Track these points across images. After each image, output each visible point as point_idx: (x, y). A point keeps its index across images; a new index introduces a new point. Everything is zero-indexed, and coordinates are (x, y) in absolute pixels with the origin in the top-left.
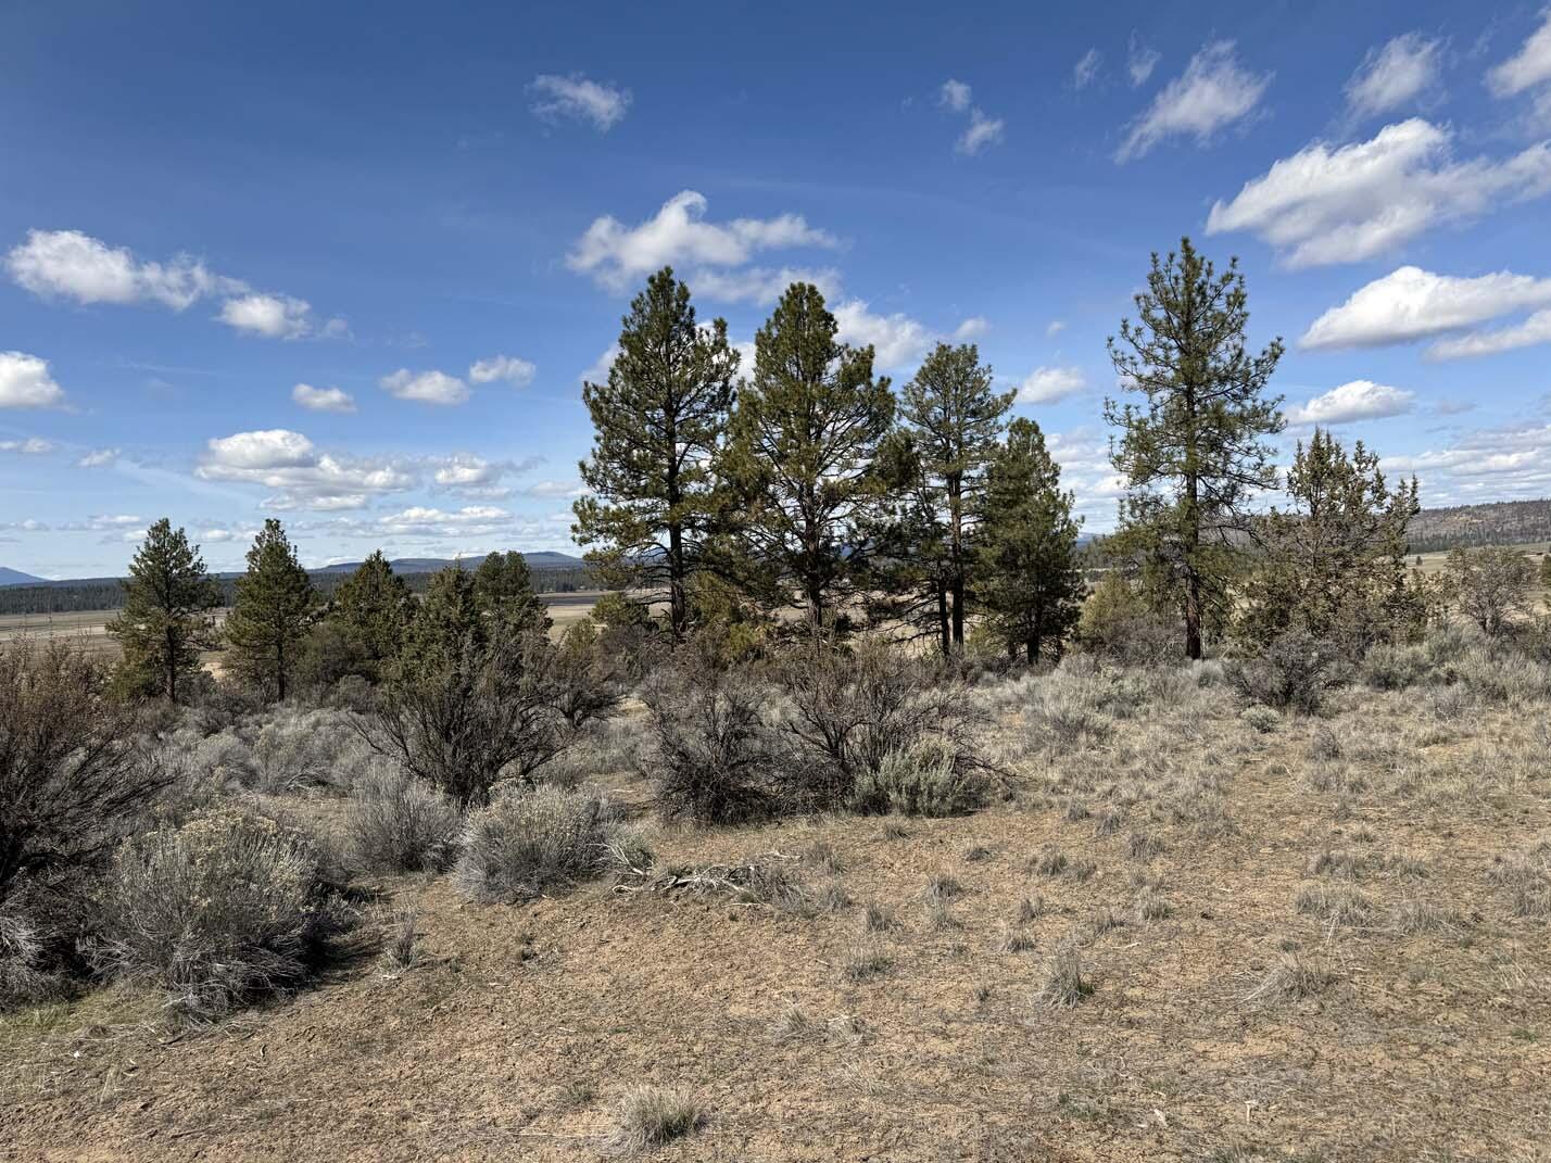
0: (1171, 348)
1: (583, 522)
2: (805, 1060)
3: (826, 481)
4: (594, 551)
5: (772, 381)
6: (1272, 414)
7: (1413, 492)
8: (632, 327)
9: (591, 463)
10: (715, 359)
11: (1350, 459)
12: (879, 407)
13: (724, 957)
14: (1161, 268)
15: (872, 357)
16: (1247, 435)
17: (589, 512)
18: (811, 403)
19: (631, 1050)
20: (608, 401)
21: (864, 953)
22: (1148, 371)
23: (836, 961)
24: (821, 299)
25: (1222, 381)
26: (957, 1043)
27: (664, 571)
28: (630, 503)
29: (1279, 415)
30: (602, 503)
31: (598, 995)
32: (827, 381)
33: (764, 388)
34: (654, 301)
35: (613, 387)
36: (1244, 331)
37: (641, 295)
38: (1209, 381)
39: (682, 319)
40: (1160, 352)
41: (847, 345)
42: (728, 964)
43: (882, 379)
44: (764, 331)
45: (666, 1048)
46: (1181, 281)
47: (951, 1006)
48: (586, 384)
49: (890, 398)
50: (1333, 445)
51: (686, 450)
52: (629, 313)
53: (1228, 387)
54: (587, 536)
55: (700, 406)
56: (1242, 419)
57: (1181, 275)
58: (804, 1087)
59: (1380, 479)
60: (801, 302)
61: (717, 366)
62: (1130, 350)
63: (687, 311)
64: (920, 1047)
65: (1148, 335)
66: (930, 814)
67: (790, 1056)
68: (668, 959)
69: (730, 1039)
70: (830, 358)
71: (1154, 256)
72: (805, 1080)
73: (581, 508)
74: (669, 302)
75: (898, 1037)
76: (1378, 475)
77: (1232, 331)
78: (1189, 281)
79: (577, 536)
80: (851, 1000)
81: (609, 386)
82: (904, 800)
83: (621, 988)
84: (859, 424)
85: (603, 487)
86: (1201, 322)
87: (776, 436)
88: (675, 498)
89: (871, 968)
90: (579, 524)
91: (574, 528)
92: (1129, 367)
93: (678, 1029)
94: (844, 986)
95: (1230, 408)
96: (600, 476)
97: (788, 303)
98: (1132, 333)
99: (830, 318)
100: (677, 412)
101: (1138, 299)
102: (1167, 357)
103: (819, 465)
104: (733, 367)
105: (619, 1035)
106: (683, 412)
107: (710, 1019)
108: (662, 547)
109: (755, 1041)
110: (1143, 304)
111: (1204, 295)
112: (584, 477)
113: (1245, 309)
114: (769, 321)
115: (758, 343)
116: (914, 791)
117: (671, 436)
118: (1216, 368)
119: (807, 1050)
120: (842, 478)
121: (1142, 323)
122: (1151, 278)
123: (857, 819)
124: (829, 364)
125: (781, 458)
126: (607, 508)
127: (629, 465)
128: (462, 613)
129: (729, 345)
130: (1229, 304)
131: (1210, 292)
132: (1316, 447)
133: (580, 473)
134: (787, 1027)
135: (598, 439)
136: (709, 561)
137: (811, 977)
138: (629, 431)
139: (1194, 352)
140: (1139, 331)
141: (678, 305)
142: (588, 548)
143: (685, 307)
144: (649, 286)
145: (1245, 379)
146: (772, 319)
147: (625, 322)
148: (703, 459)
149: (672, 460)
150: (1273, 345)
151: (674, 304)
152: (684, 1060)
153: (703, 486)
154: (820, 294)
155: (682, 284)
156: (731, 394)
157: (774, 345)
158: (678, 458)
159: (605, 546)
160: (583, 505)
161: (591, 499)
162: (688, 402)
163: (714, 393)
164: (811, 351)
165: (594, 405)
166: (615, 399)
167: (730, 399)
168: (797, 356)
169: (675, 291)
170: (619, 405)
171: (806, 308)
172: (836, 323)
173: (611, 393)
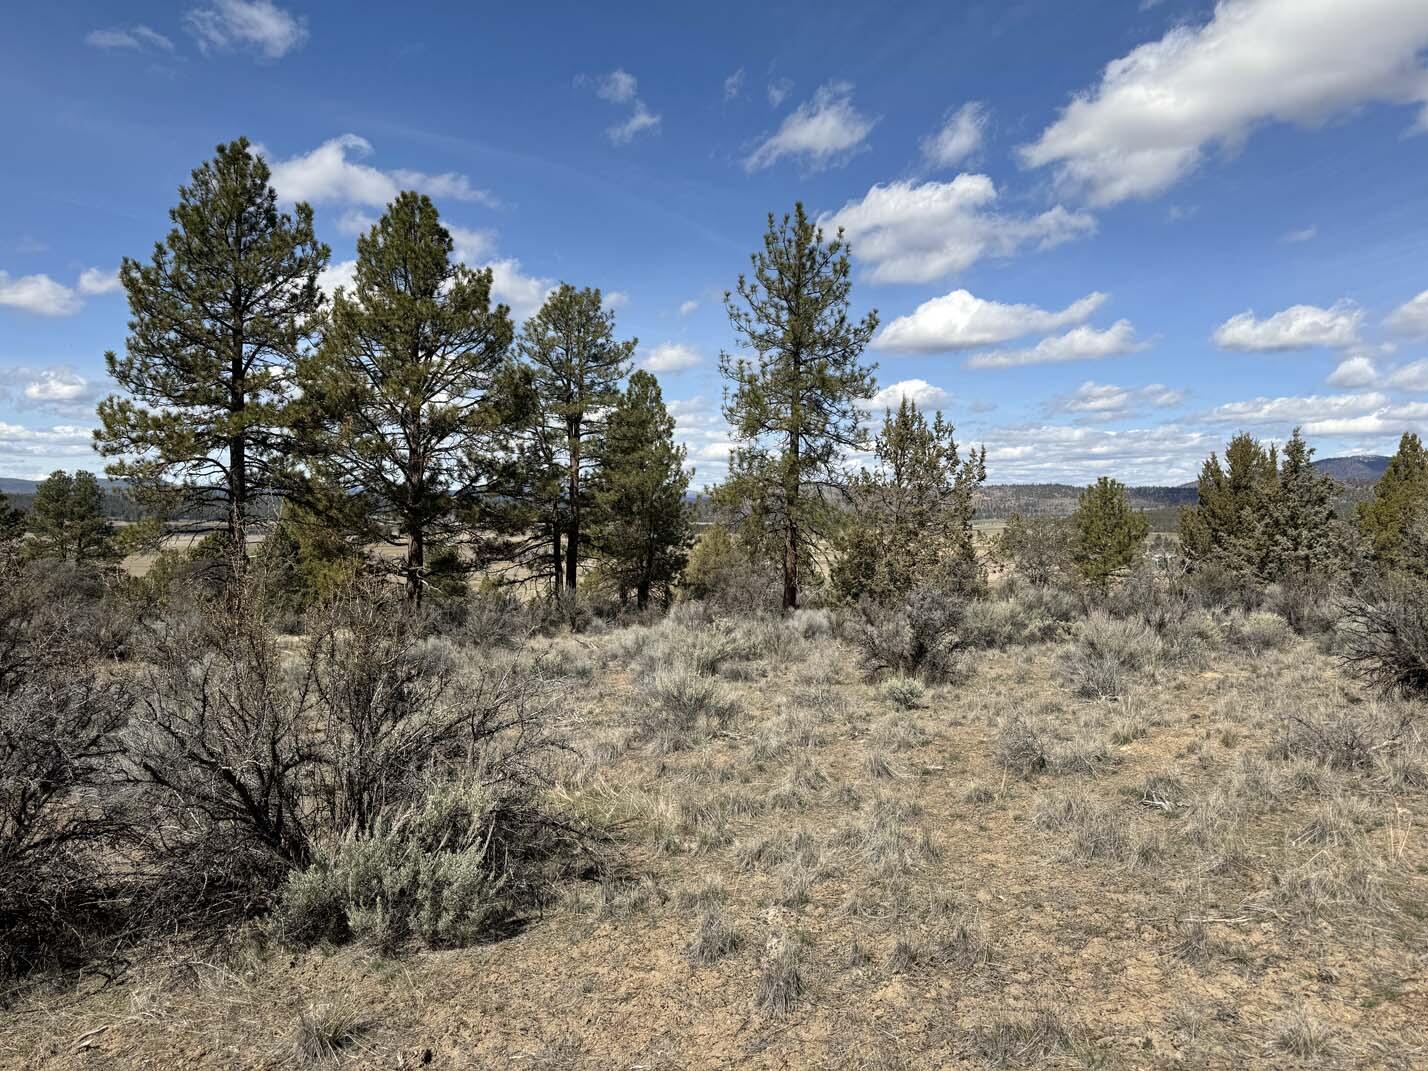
0: (782, 308)
1: (108, 426)
3: (432, 408)
4: (121, 463)
5: (375, 293)
6: (867, 381)
7: (982, 461)
8: (192, 200)
9: (122, 355)
10: (298, 252)
11: (930, 427)
12: (498, 332)
14: (776, 229)
15: (490, 281)
16: (845, 398)
17: (119, 416)
20: (154, 283)
22: (760, 329)
24: (436, 213)
25: (826, 345)
27: (222, 494)
28: (182, 409)
29: (873, 381)
30: (139, 405)
32: (438, 302)
33: (365, 299)
34: (222, 174)
35: (160, 266)
36: (847, 298)
37: (206, 165)
38: (815, 342)
39: (259, 201)
40: (772, 311)
41: (463, 265)
43: (501, 306)
44: (368, 237)
46: (793, 244)
49: (509, 326)
50: (917, 413)
51: (255, 353)
52: (189, 183)
53: (830, 352)
54: (115, 445)
55: (277, 304)
56: (843, 382)
57: (794, 238)
59: (953, 447)
60: (413, 212)
61: (301, 260)
62: (745, 307)
63: (266, 192)
65: (762, 294)
70: (444, 279)
71: (770, 217)
73: (108, 411)
74: (243, 176)
76: (952, 444)
77: (837, 298)
78: (800, 245)
79: (101, 444)
81: (154, 265)
84: (474, 351)
85: (140, 388)
86: (810, 285)
87: (377, 355)
88: (237, 406)
90: (104, 429)
91: (97, 435)
92: (743, 323)
95: (831, 371)
96: (134, 372)
97: (397, 211)
98: (747, 290)
100: (247, 308)
101: (754, 258)
102: (778, 317)
103: (424, 388)
104: (320, 263)
106: (257, 309)
108: (219, 464)
110: (758, 263)
111: (814, 261)
112: (113, 372)
113: (848, 280)
114: (374, 228)
115: (361, 251)
117: (238, 335)
118: (822, 332)
120: (450, 405)
121: (757, 282)
122: (767, 238)
124: (442, 283)
125: (382, 378)
126: (144, 413)
127: (186, 368)
129: (317, 237)
130: (835, 271)
131: (819, 259)
132: (903, 414)
133: (105, 366)
135: (132, 326)
138: (180, 324)
139: (803, 315)
140: (754, 288)
141: (254, 183)
142: (113, 460)
143: (263, 186)
144: (217, 155)
145: (844, 346)
146: (379, 227)
147: (184, 193)
148: (276, 365)
150: (870, 315)
151: (249, 183)
153: (276, 398)
154: (435, 206)
155: (259, 160)
156: (318, 295)
157: (380, 254)
158: (244, 362)
159: (139, 457)
160: (112, 407)
161: (122, 400)
162: (262, 297)
163: (298, 292)
164: (421, 265)
165: (130, 284)
166: (162, 282)
167: (316, 300)
168: (405, 267)
169: (251, 167)
170: (167, 289)
171: (417, 220)
172: (451, 240)
173: (157, 274)
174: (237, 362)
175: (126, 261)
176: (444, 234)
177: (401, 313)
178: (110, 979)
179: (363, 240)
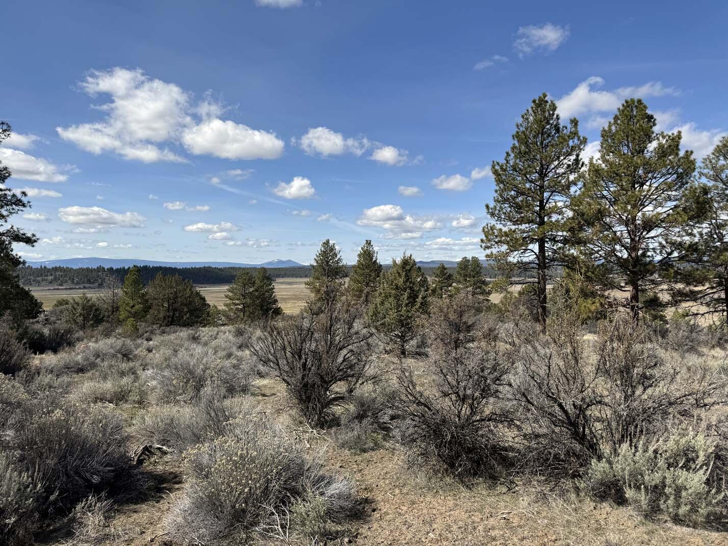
1: (486, 237)
3: (643, 214)
4: (492, 253)
5: (611, 157)
8: (521, 128)
9: (492, 205)
10: (571, 143)
12: (684, 169)
15: (680, 138)
17: (490, 232)
18: (636, 168)
20: (505, 170)
24: (645, 107)
27: (535, 265)
28: (517, 227)
30: (499, 226)
32: (647, 155)
33: (605, 161)
34: (535, 113)
37: (528, 111)
39: (551, 122)
41: (662, 133)
43: (687, 152)
44: (606, 128)
49: (693, 163)
51: (550, 196)
52: (520, 120)
54: (489, 245)
55: (561, 171)
60: (632, 109)
61: (572, 147)
63: (555, 116)
70: (650, 142)
73: (486, 230)
74: (544, 112)
79: (483, 245)
81: (505, 162)
84: (669, 180)
85: (499, 219)
87: (612, 189)
88: (542, 223)
90: (484, 238)
91: (482, 241)
96: (497, 212)
97: (623, 111)
99: (652, 117)
100: (546, 175)
103: (639, 204)
104: (581, 147)
106: (551, 174)
108: (533, 251)
112: (488, 212)
114: (610, 123)
115: (603, 136)
117: (542, 189)
120: (655, 212)
124: (649, 145)
125: (614, 203)
126: (501, 230)
127: (519, 208)
129: (580, 134)
133: (486, 210)
135: (496, 191)
136: (563, 261)
138: (516, 187)
141: (549, 114)
142: (488, 252)
143: (553, 114)
144: (533, 105)
146: (612, 121)
147: (518, 126)
148: (559, 201)
151: (547, 114)
153: (560, 217)
154: (645, 103)
155: (552, 102)
156: (581, 163)
157: (613, 137)
158: (545, 201)
159: (499, 250)
160: (488, 228)
161: (492, 225)
162: (553, 169)
163: (570, 163)
164: (637, 138)
165: (495, 172)
166: (508, 169)
167: (580, 166)
168: (627, 140)
169: (548, 106)
170: (511, 172)
171: (635, 113)
172: (655, 120)
173: (506, 166)
174: (541, 202)
175: (493, 162)
176: (650, 118)
177: (626, 165)
178: (509, 490)
179: (604, 130)
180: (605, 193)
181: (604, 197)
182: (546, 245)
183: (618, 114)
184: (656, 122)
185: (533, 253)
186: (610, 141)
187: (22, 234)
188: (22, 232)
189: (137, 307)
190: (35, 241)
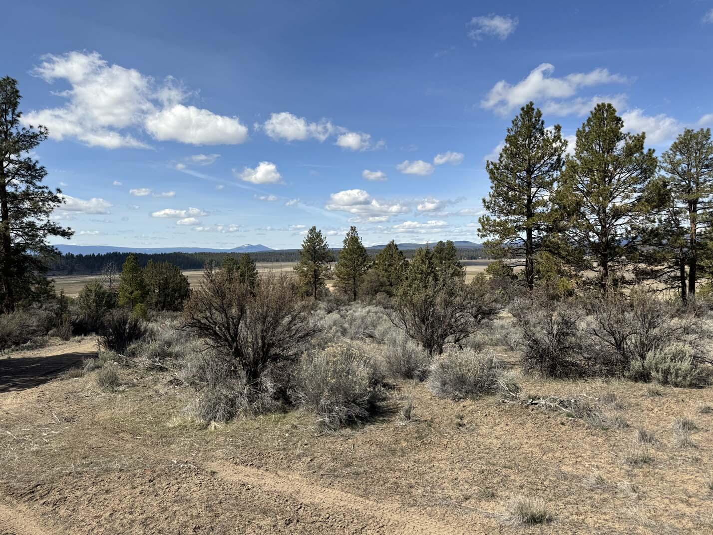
1: (483, 227)
2: (605, 500)
3: (614, 205)
4: (488, 241)
5: (585, 154)
8: (512, 132)
9: (488, 199)
10: (554, 145)
12: (648, 165)
13: (559, 442)
15: (643, 139)
17: (486, 222)
18: (607, 164)
19: (512, 477)
20: (498, 169)
21: (638, 452)
23: (620, 454)
24: (614, 111)
26: (696, 509)
27: (523, 251)
28: (506, 218)
30: (493, 218)
31: (495, 449)
32: (616, 152)
33: (580, 158)
34: (523, 119)
35: (501, 162)
37: (517, 117)
39: (538, 127)
41: (629, 133)
42: (560, 445)
43: (650, 150)
44: (581, 129)
45: (530, 480)
47: (692, 488)
48: (488, 162)
49: (655, 160)
51: (536, 191)
52: (510, 126)
54: (485, 233)
55: (545, 169)
58: (605, 514)
60: (603, 113)
61: (555, 148)
63: (540, 122)
64: (673, 507)
66: (676, 385)
67: (596, 496)
68: (529, 438)
69: (562, 482)
70: (619, 140)
72: (604, 510)
73: (482, 221)
74: (532, 118)
75: (659, 499)
79: (480, 234)
80: (630, 475)
81: (499, 162)
82: (660, 376)
83: (505, 447)
84: (634, 175)
85: (494, 211)
87: (586, 183)
88: (530, 215)
89: (642, 461)
90: (481, 228)
91: (479, 230)
93: (536, 472)
94: (626, 467)
96: (492, 205)
97: (595, 114)
99: (620, 119)
100: (533, 173)
103: (610, 197)
104: (563, 148)
105: (506, 469)
106: (536, 172)
107: (552, 469)
108: (522, 239)
109: (577, 485)
112: (485, 206)
114: (584, 124)
115: (577, 136)
116: (667, 372)
117: (529, 185)
119: (606, 495)
120: (623, 203)
123: (631, 383)
124: (617, 144)
125: (588, 194)
126: (495, 220)
127: (507, 199)
128: (428, 268)
129: (562, 137)
133: (483, 204)
134: (594, 482)
135: (491, 187)
136: (547, 246)
137: (607, 459)
138: (508, 183)
141: (536, 120)
142: (485, 240)
143: (539, 120)
144: (521, 112)
146: (586, 123)
147: (508, 130)
148: (545, 195)
149: (529, 196)
151: (534, 120)
152: (539, 487)
153: (545, 209)
154: (614, 107)
155: (538, 109)
156: (562, 162)
157: (587, 136)
158: (532, 195)
159: (493, 238)
160: (483, 219)
161: (487, 216)
162: (539, 167)
163: (553, 162)
164: (608, 138)
165: (491, 172)
166: (501, 168)
167: (561, 165)
168: (599, 140)
169: (535, 113)
170: (503, 171)
171: (605, 115)
172: (623, 122)
173: (500, 165)
176: (619, 120)
177: (598, 162)
179: (579, 131)
180: (580, 186)
181: (578, 189)
182: (533, 233)
183: (591, 116)
184: (624, 124)
185: (522, 241)
186: (583, 140)
187: (57, 228)
188: (57, 226)
189: (136, 293)
190: (72, 234)
